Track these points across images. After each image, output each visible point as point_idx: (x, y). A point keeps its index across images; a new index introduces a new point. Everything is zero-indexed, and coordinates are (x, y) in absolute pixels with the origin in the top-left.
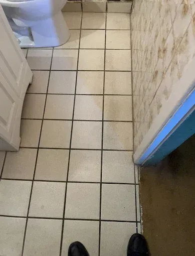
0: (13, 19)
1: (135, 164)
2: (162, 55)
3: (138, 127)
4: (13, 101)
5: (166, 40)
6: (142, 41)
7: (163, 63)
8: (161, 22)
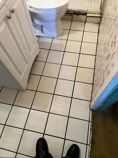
0: (34, 20)
1: (90, 109)
2: (113, 45)
3: (95, 87)
4: (27, 63)
5: (116, 37)
6: (104, 38)
7: (113, 50)
8: (115, 28)
